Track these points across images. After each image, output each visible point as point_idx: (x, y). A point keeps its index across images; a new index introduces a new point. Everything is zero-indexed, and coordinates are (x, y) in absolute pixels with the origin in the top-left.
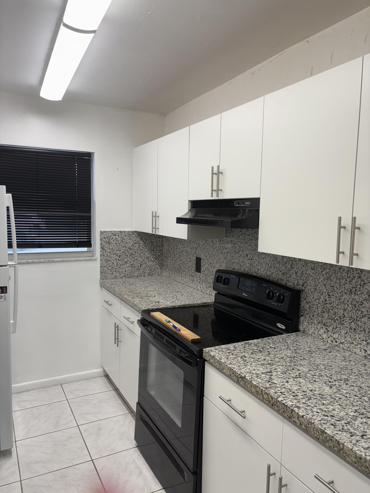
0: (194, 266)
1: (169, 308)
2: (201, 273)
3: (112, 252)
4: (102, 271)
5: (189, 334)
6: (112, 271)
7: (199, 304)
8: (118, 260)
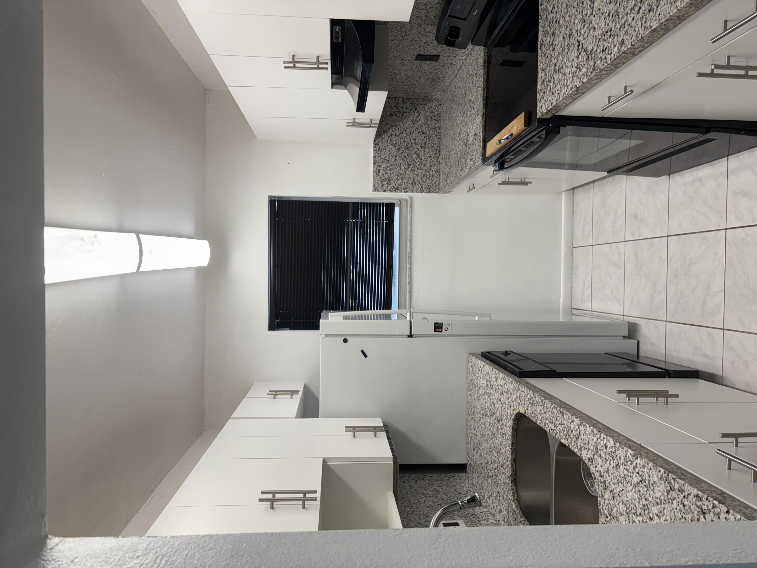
0: (429, 62)
1: (484, 123)
2: (440, 54)
3: (403, 176)
4: (428, 190)
5: (518, 125)
6: (428, 177)
7: (485, 74)
8: (414, 168)
